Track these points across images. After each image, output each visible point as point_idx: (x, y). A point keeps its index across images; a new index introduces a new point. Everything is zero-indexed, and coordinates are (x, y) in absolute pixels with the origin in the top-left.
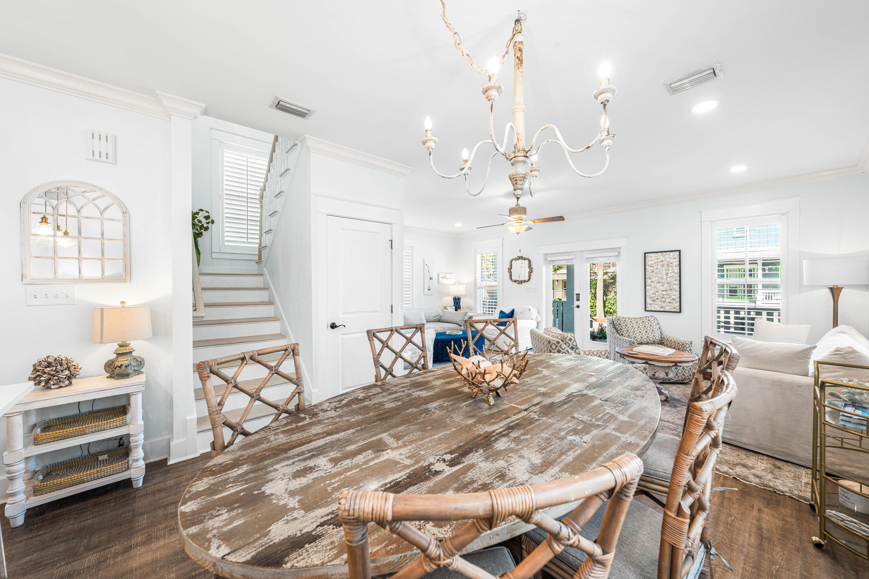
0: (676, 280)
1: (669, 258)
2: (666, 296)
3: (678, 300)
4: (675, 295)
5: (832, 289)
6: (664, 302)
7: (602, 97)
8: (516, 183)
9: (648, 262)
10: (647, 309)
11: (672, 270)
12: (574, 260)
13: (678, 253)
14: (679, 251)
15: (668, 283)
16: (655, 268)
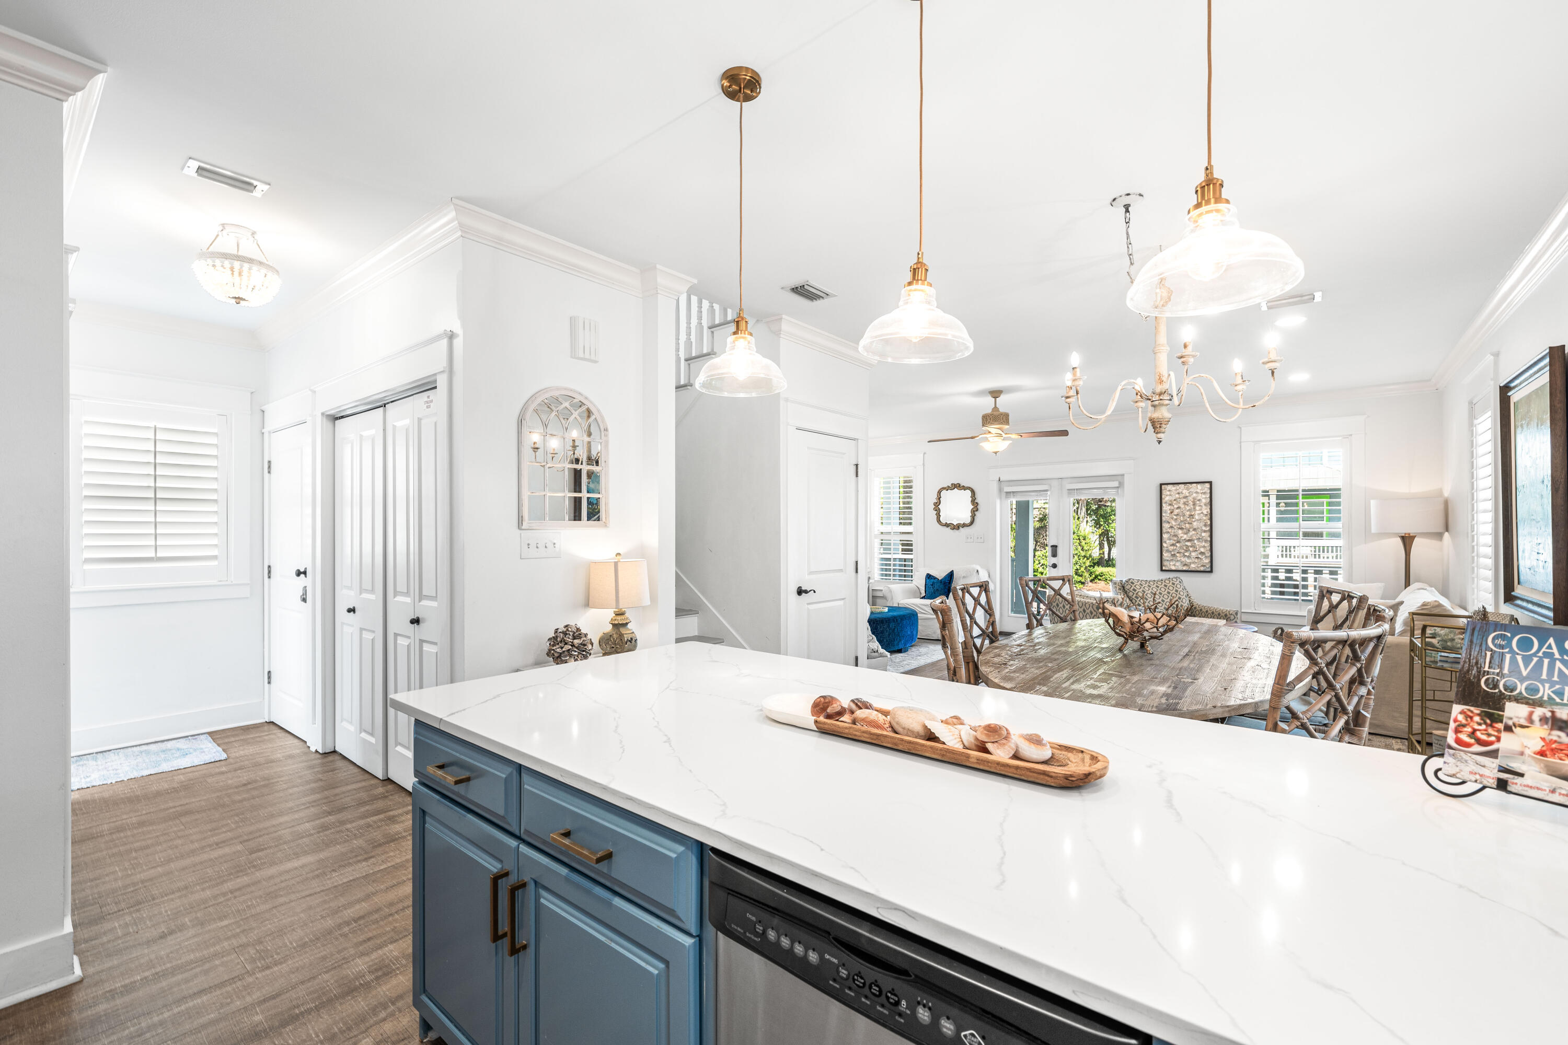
0: (1205, 525)
1: (1197, 493)
2: (1191, 549)
3: (1208, 554)
4: (1204, 547)
5: (1403, 538)
6: (1189, 557)
7: (1272, 365)
8: (1160, 427)
9: (1166, 499)
10: (1164, 568)
11: (1201, 510)
12: (1049, 493)
13: (1208, 485)
14: (1210, 483)
15: (1195, 530)
16: (1176, 506)
